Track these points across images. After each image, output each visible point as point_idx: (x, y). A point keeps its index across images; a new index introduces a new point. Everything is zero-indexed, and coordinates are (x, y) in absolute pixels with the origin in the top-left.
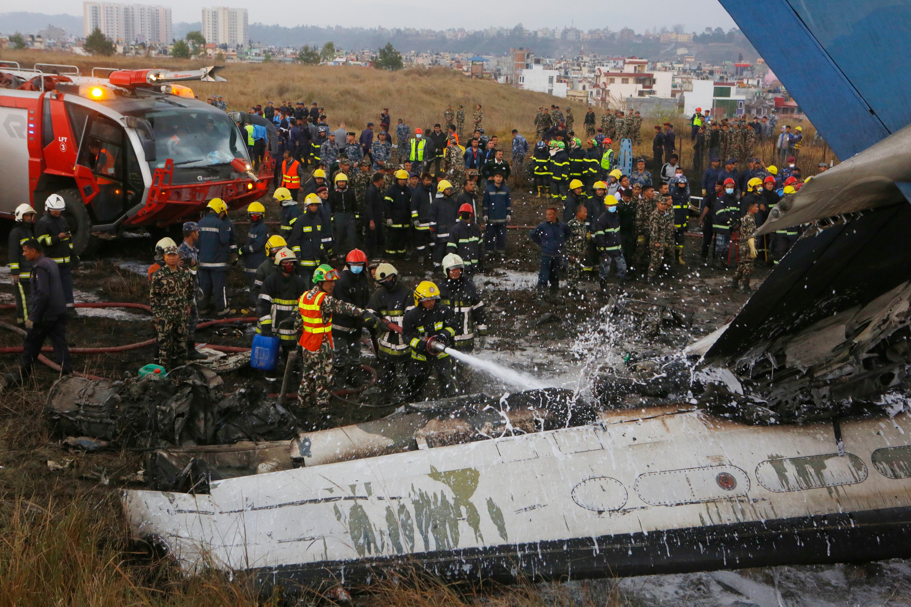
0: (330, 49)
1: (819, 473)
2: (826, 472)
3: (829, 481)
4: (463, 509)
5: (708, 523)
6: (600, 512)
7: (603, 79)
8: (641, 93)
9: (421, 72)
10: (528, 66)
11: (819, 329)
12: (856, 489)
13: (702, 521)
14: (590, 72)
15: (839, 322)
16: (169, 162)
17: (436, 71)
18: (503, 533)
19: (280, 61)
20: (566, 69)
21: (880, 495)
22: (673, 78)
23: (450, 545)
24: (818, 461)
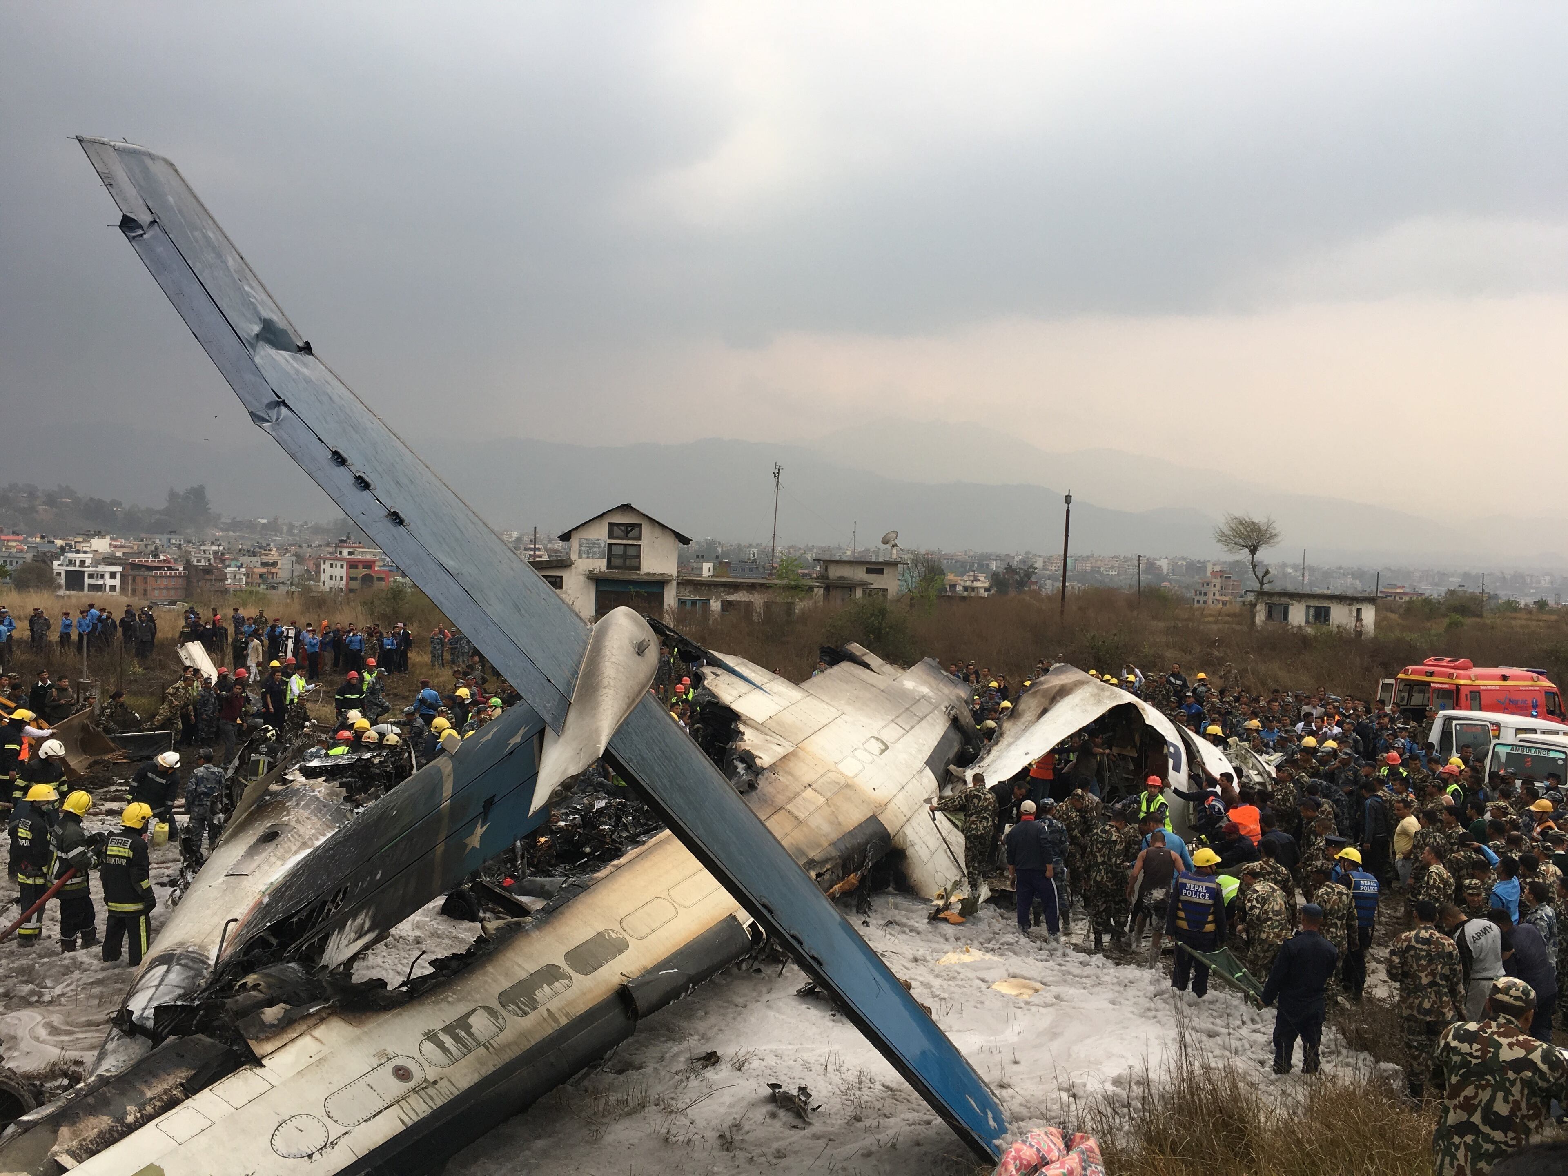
1: (470, 1034)
2: (474, 1031)
3: (482, 1039)
5: (410, 1122)
6: (310, 1156)
12: (502, 1038)
13: (404, 1123)
24: (463, 1023)
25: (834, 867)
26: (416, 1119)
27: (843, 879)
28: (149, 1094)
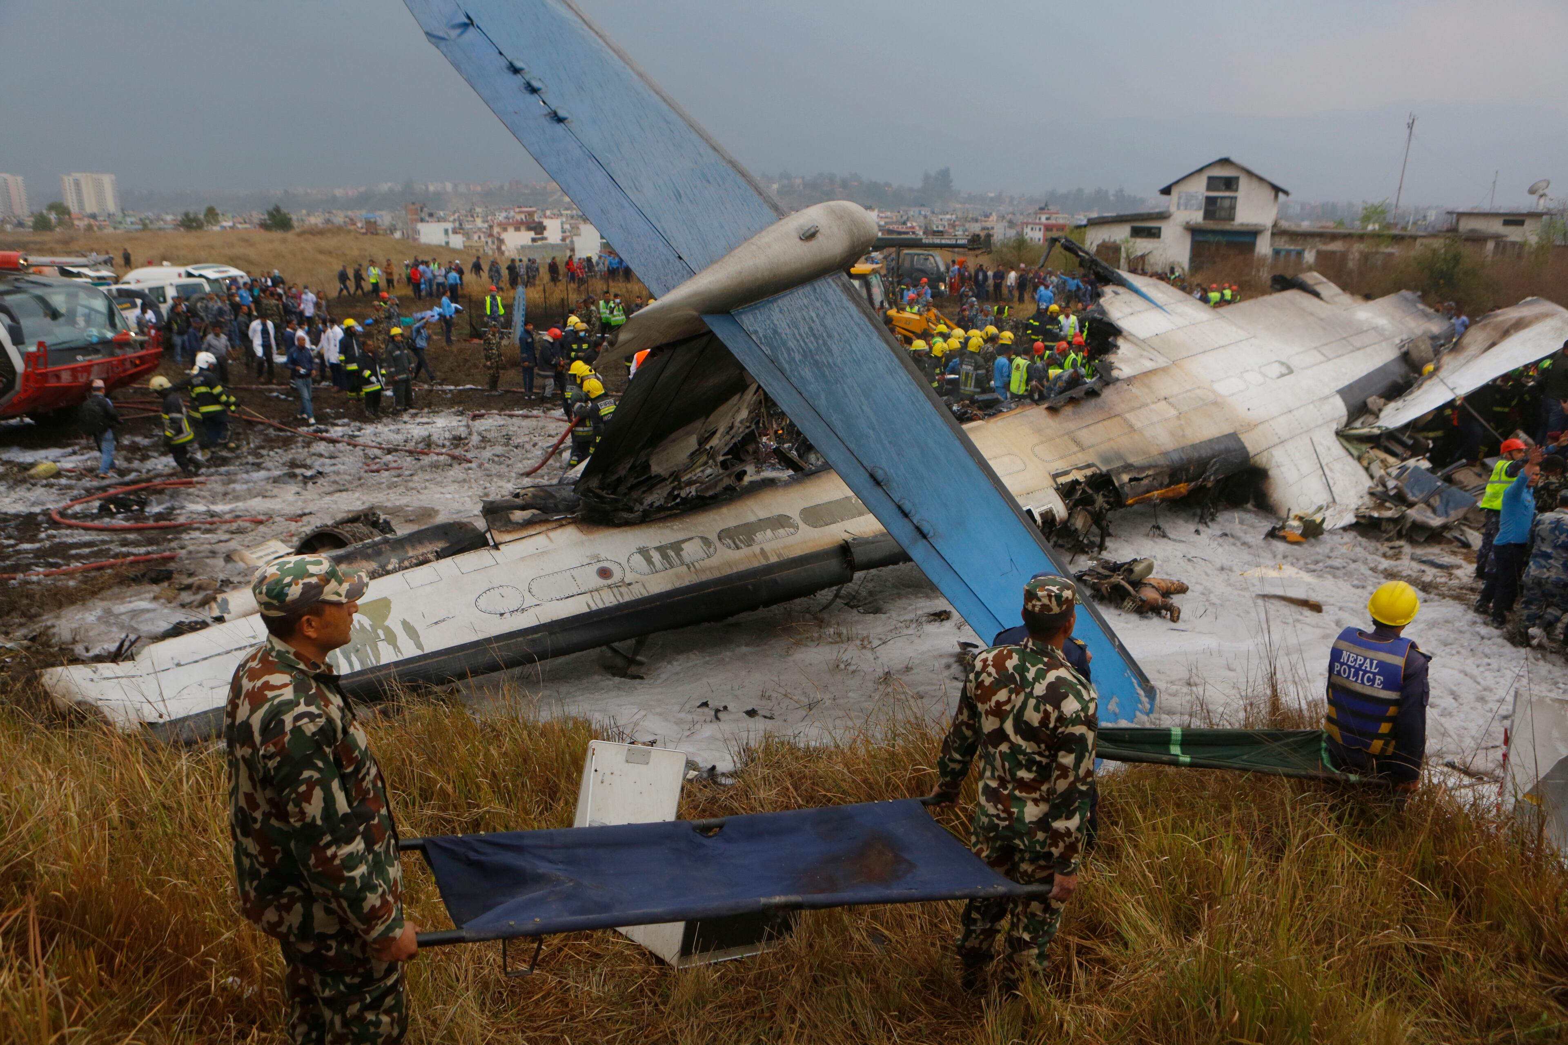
0: (212, 214)
1: (678, 555)
2: (683, 553)
3: (687, 559)
4: (380, 632)
5: (594, 608)
6: (502, 615)
7: (496, 230)
8: (534, 240)
9: (315, 232)
10: (422, 220)
11: (674, 441)
12: (707, 563)
13: (589, 606)
14: (484, 222)
15: (689, 434)
16: (41, 344)
17: (329, 231)
18: (419, 646)
19: (160, 229)
20: (459, 220)
21: (729, 564)
22: (562, 224)
23: (372, 662)
24: (677, 547)
25: (1157, 474)
26: (601, 606)
27: (1168, 486)
28: (411, 554)
